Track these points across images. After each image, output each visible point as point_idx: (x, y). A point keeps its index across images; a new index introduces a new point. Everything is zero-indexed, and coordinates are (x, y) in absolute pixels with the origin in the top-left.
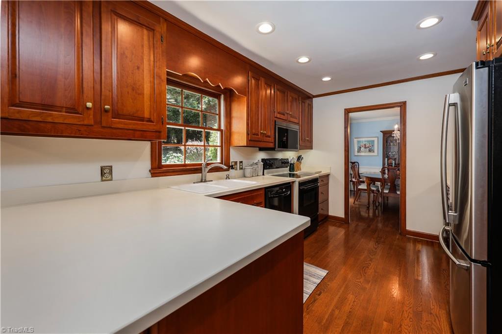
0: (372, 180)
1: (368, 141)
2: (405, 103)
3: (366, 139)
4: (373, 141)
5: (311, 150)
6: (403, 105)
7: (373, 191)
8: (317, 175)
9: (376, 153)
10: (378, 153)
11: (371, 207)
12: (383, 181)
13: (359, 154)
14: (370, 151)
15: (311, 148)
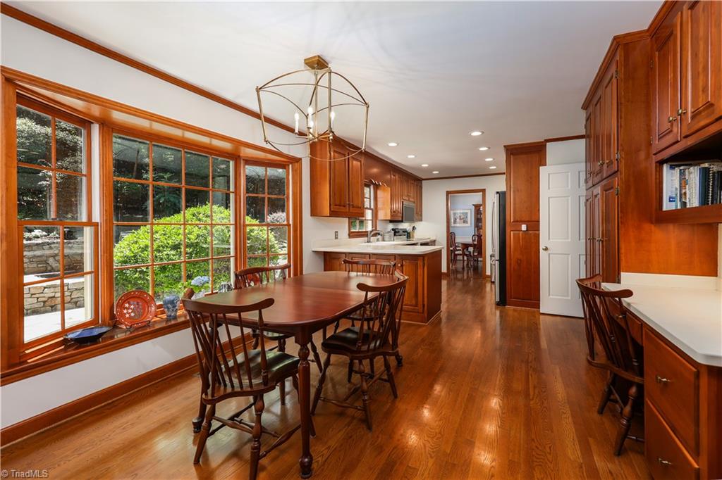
0: (466, 246)
1: (463, 213)
2: (485, 190)
3: (461, 211)
4: (467, 213)
5: (421, 222)
6: (483, 191)
7: (466, 255)
8: (429, 240)
9: (469, 225)
10: (471, 224)
11: (466, 269)
12: (474, 246)
13: (455, 225)
14: (464, 222)
15: (421, 220)
